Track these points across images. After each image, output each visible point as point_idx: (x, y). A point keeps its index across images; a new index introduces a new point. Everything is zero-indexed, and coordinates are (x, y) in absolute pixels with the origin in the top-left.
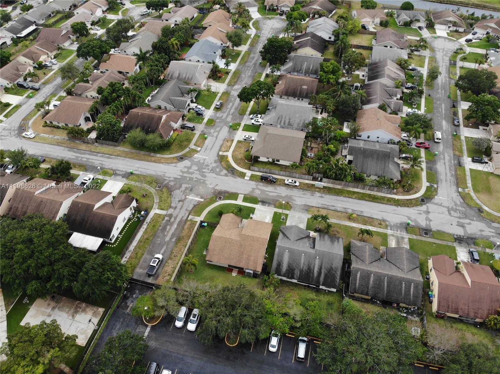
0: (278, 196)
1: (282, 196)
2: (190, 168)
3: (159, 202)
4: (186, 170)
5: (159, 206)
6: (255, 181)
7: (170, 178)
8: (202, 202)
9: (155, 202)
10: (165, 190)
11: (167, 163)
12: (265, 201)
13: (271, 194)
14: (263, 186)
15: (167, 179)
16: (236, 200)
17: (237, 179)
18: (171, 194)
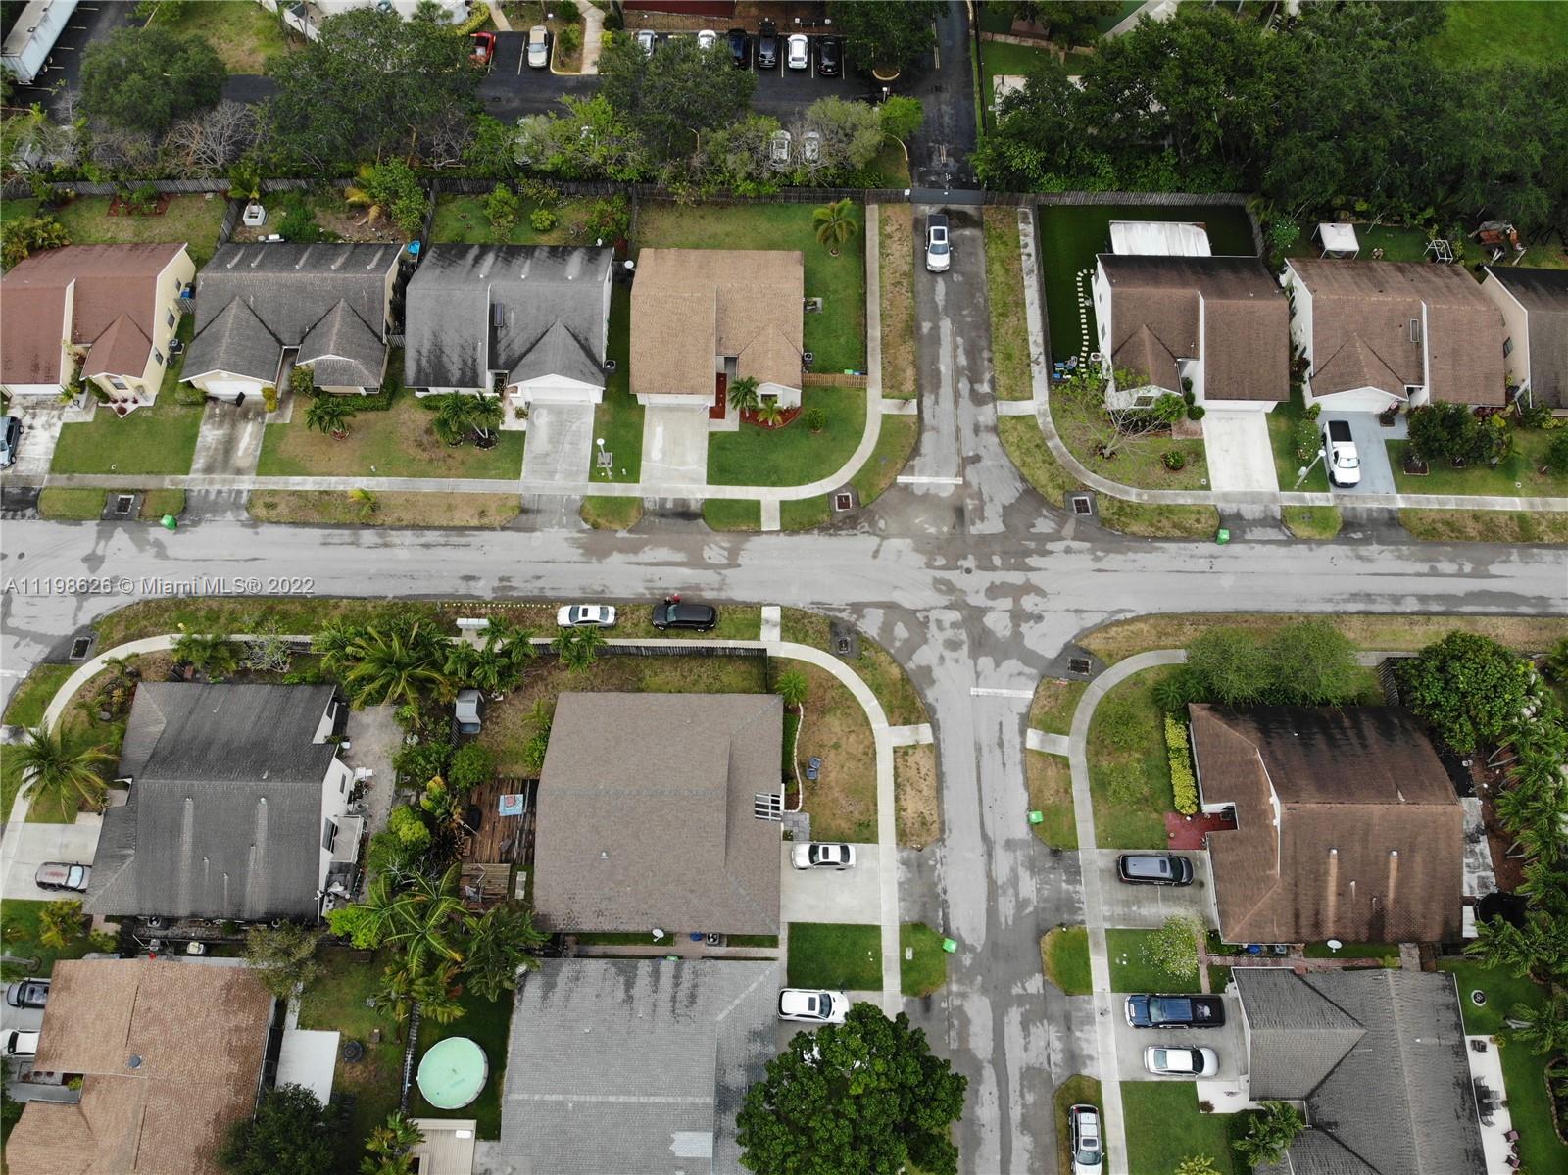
0: (635, 548)
1: (621, 550)
2: (1018, 616)
3: (1043, 440)
4: (1029, 603)
5: (1034, 427)
6: (736, 603)
7: (1068, 550)
8: (901, 473)
9: (1058, 439)
10: (1055, 495)
11: (1118, 623)
12: (681, 522)
13: (663, 553)
14: (698, 588)
15: (1076, 545)
16: (783, 503)
17: (809, 599)
18: (1023, 479)
